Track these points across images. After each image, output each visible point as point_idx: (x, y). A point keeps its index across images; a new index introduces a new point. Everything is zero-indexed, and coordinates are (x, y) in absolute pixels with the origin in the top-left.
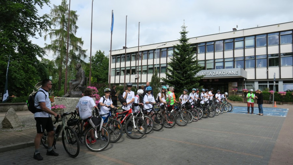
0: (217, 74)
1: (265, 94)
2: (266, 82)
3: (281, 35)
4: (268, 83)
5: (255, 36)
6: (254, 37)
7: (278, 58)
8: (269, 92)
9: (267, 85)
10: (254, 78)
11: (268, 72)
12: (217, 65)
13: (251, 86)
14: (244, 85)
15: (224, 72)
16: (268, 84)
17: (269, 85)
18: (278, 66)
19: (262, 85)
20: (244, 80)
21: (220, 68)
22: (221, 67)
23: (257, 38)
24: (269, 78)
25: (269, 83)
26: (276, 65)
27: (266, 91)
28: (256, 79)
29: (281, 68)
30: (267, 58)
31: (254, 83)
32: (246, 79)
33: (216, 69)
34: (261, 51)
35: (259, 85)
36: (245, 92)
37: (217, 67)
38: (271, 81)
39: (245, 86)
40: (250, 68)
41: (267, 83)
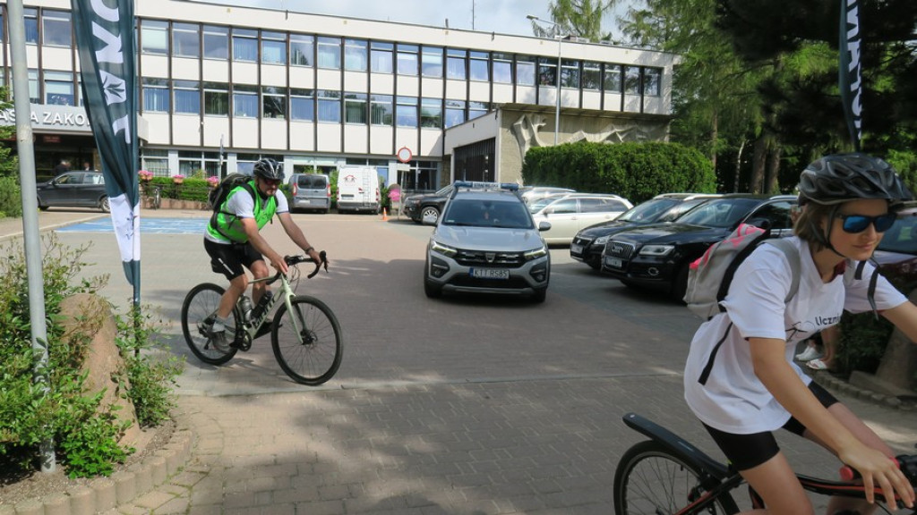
0: (55, 120)
1: (196, 185)
2: (198, 154)
3: (233, 35)
4: (203, 156)
5: (171, 22)
6: (167, 24)
7: (227, 94)
8: (207, 180)
9: (200, 162)
10: (168, 142)
11: (202, 127)
12: (49, 89)
13: (158, 163)
14: (140, 160)
15: (80, 117)
16: (203, 160)
17: (206, 162)
18: (226, 116)
19: (188, 162)
20: (141, 145)
21: (61, 103)
22: (65, 99)
23: (174, 30)
24: (205, 145)
25: (205, 157)
26: (223, 113)
27: (198, 177)
28: (171, 144)
29: (234, 120)
30: (201, 91)
31: (167, 156)
32: (145, 142)
33: (48, 103)
34: (186, 69)
35: (181, 162)
36: (144, 178)
37: (50, 95)
38: (212, 154)
39: (143, 161)
40: (156, 111)
41: (201, 157)
